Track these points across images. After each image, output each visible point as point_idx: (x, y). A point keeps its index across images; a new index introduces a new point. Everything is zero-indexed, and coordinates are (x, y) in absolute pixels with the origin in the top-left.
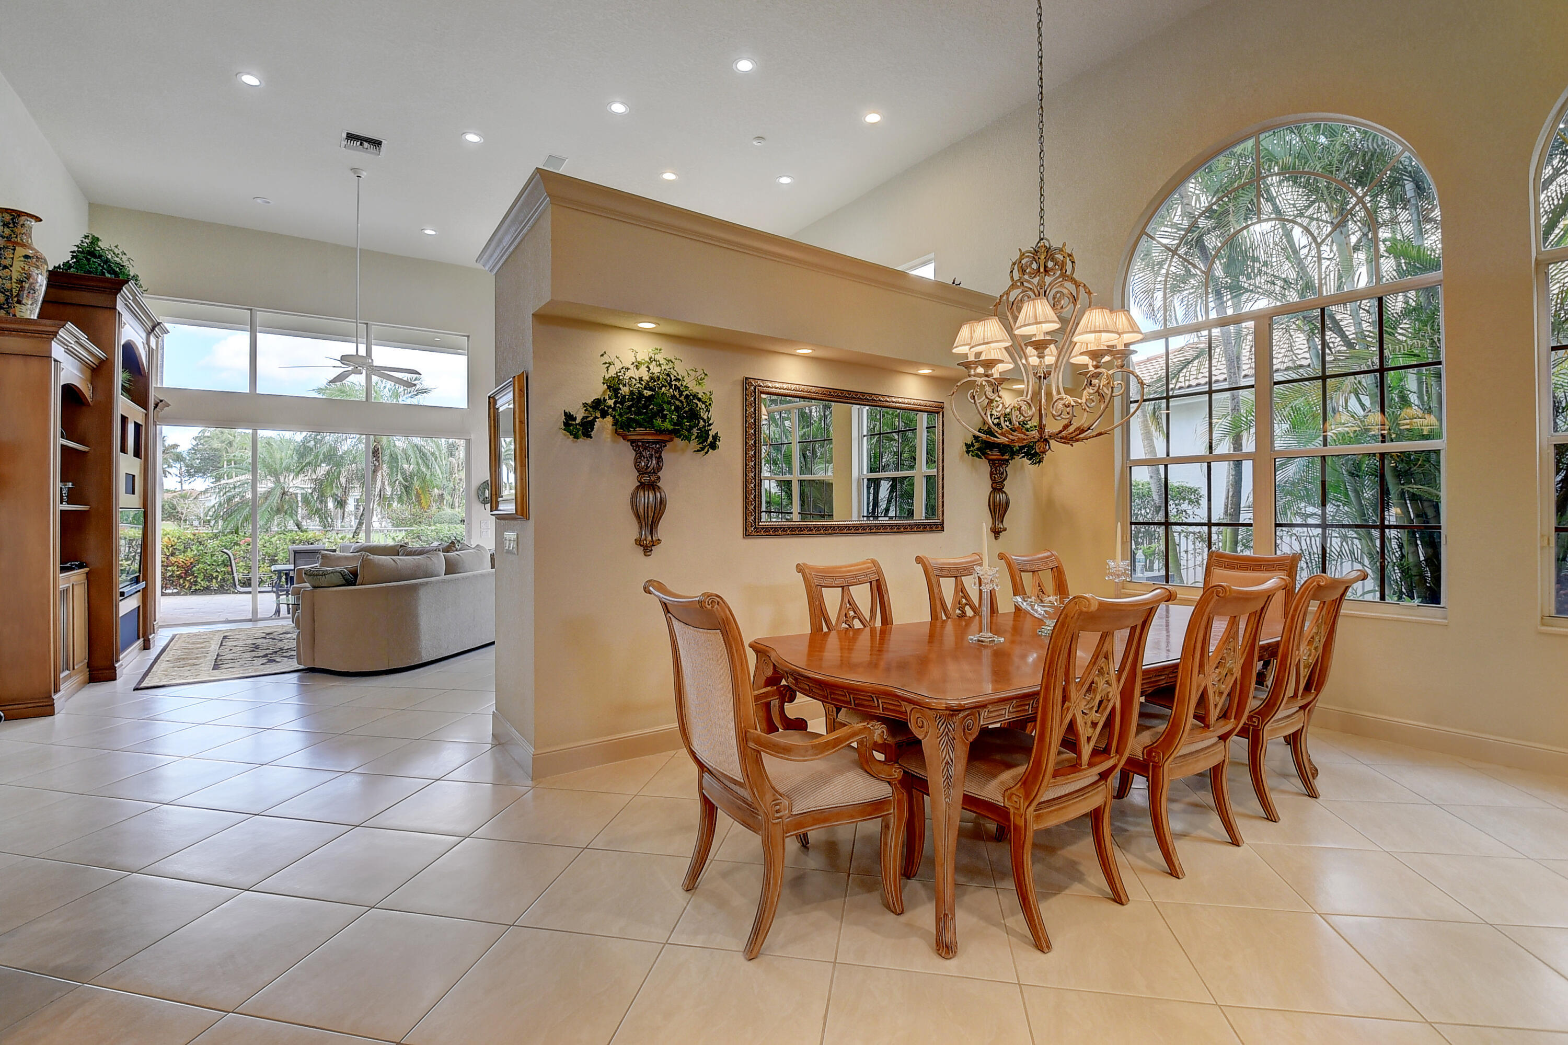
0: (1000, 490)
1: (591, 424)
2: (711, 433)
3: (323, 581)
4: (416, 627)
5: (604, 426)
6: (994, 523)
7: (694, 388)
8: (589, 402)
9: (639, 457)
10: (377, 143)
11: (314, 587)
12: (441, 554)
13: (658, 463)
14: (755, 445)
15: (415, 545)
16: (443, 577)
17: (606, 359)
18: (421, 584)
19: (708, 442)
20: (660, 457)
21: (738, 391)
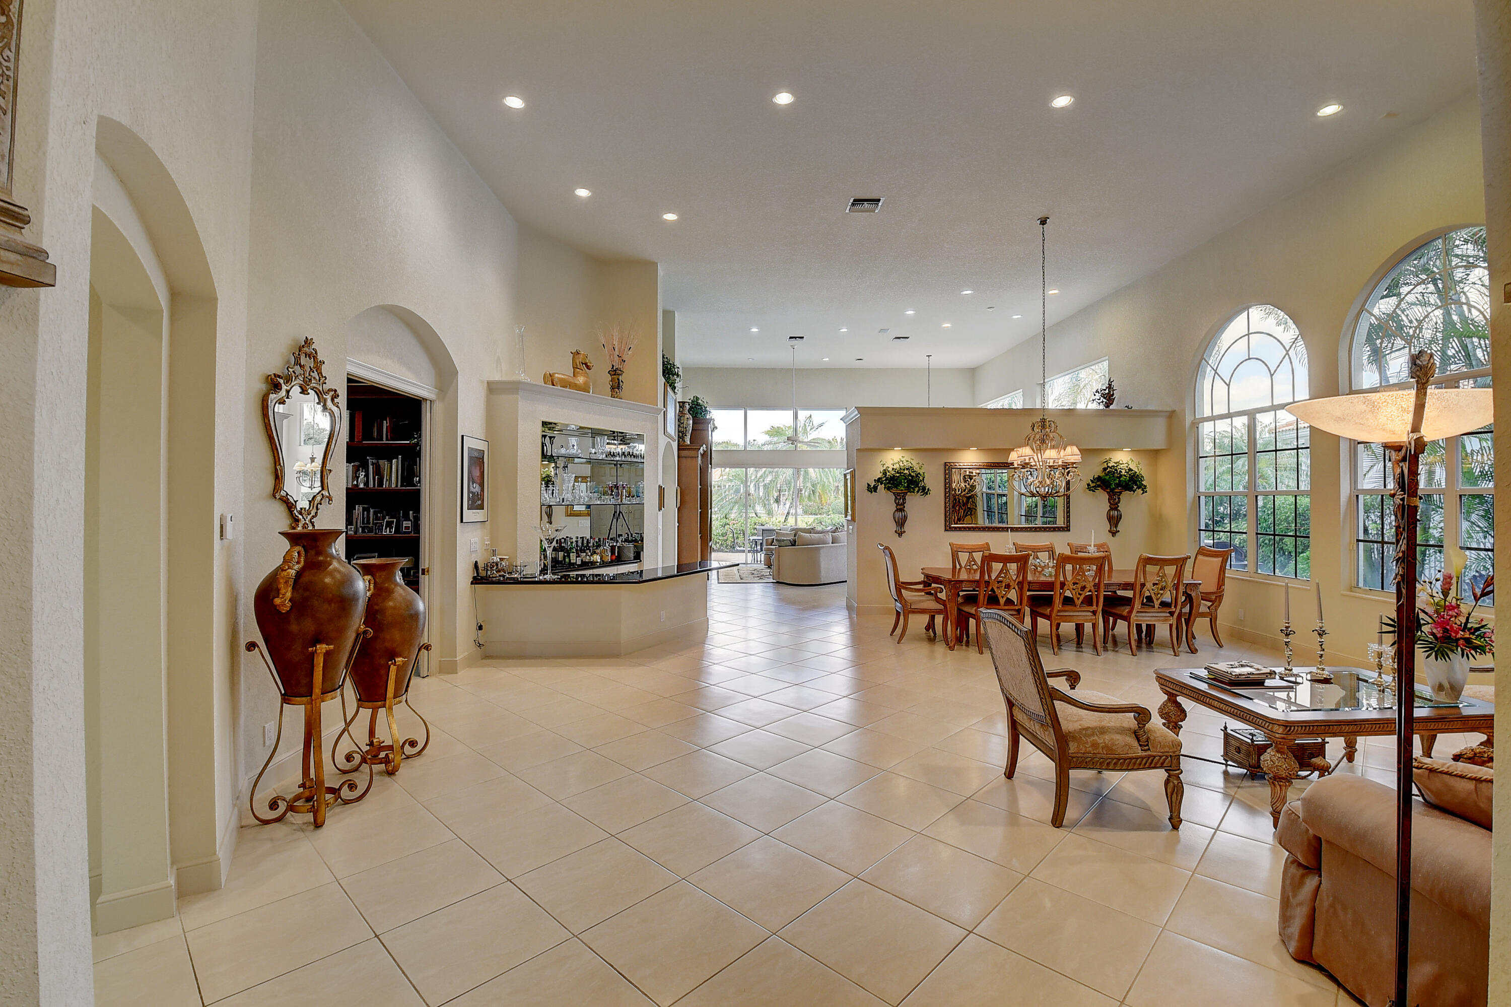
0: (1116, 509)
1: (877, 487)
2: (927, 488)
3: (782, 543)
4: (819, 567)
5: (881, 487)
6: (1111, 528)
7: (919, 471)
8: (876, 479)
9: (896, 498)
10: (802, 338)
11: (779, 546)
12: (830, 534)
13: (903, 501)
14: (949, 491)
15: (819, 528)
16: (831, 545)
17: (882, 463)
18: (821, 547)
19: (925, 491)
20: (905, 498)
21: (943, 467)
